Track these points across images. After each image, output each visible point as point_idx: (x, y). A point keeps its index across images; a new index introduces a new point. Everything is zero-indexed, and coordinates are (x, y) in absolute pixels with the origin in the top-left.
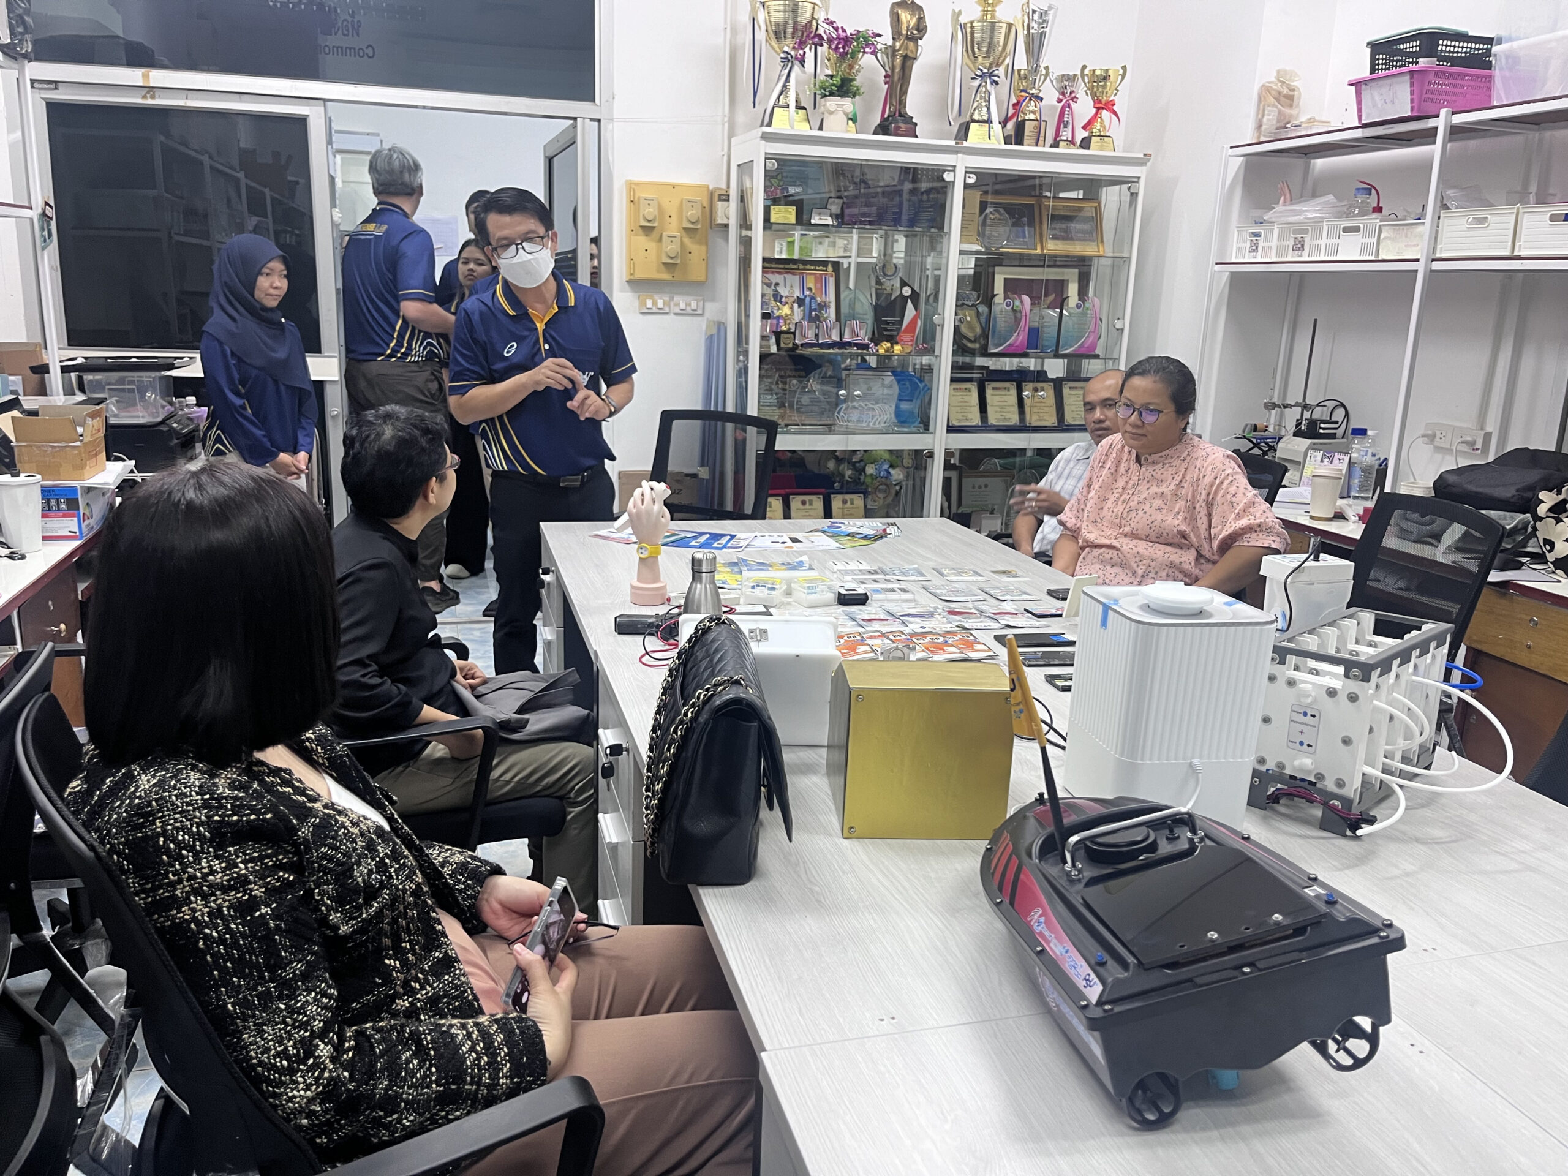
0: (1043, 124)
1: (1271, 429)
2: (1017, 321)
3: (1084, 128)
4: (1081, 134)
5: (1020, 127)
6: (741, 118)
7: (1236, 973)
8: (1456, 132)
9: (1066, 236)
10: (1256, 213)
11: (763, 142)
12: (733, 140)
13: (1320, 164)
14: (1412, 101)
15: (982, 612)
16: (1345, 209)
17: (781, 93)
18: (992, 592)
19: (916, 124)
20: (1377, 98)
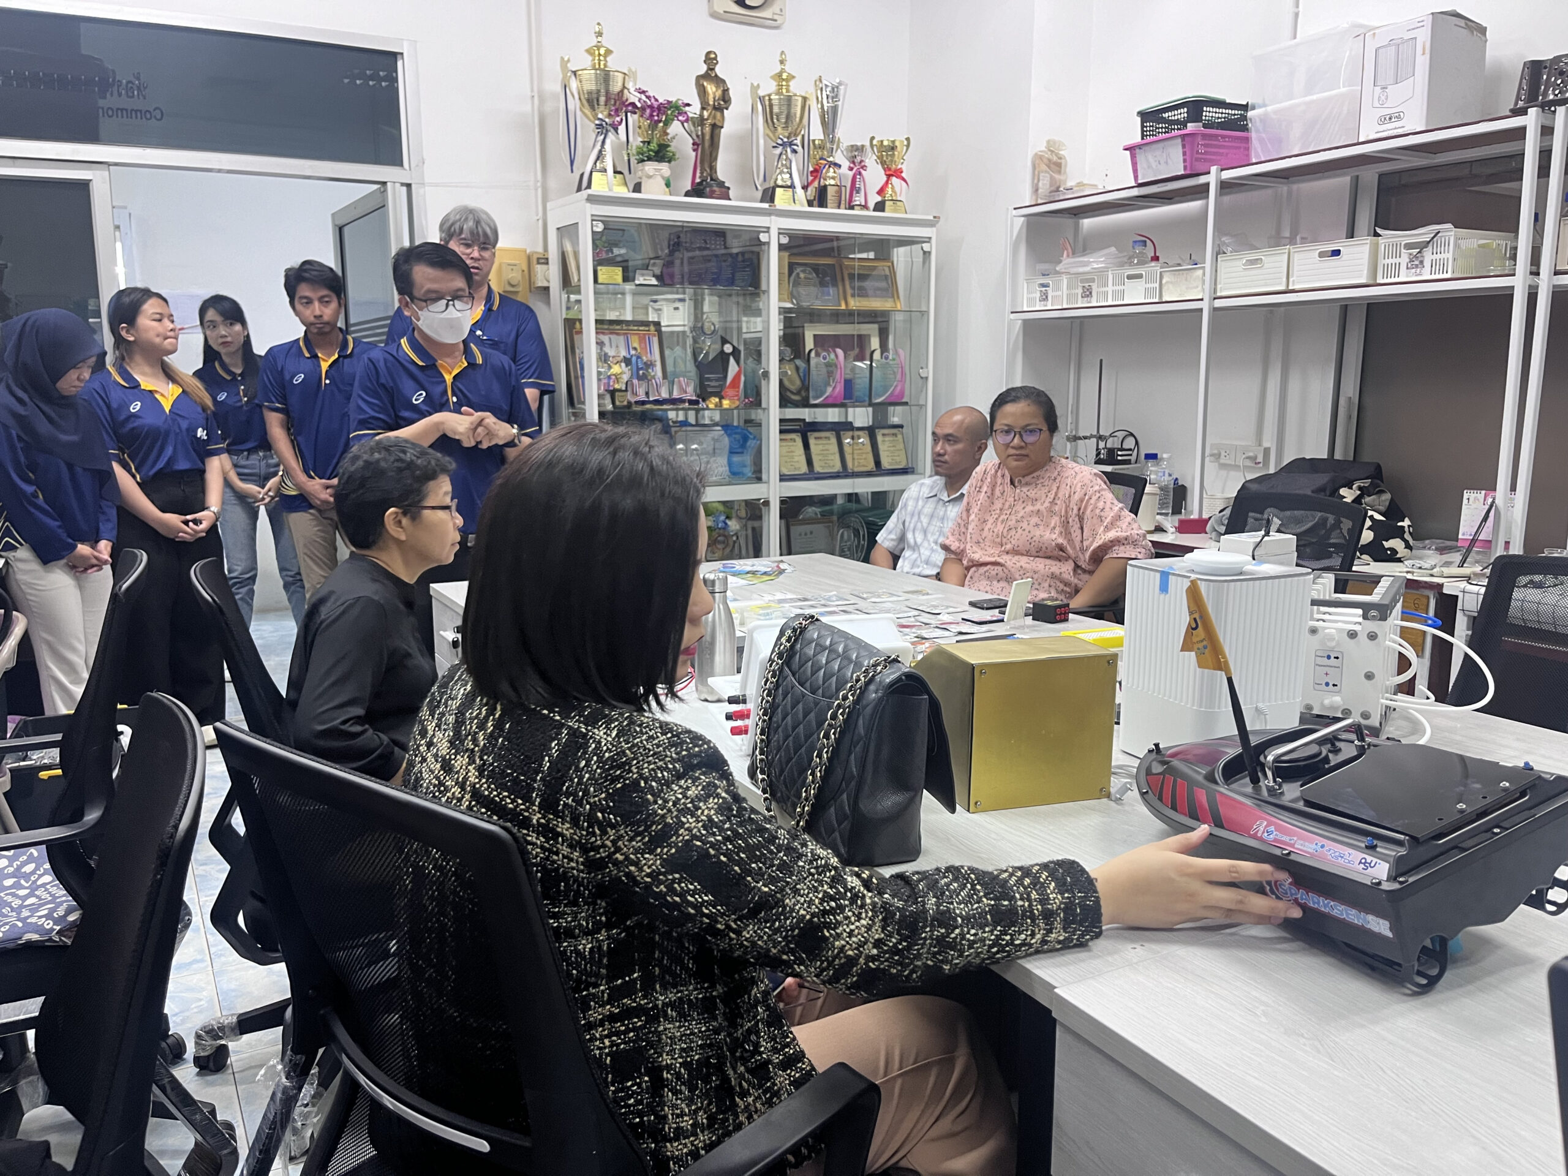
0: (841, 189)
2: (830, 374)
3: (878, 193)
4: (876, 199)
5: (822, 192)
6: (552, 184)
7: (1489, 835)
8: (1225, 186)
9: (862, 293)
10: (1044, 267)
11: (588, 205)
12: (549, 205)
13: (1087, 223)
14: (1185, 161)
16: (1125, 260)
17: (598, 159)
18: (921, 609)
19: (729, 188)
20: (1151, 159)
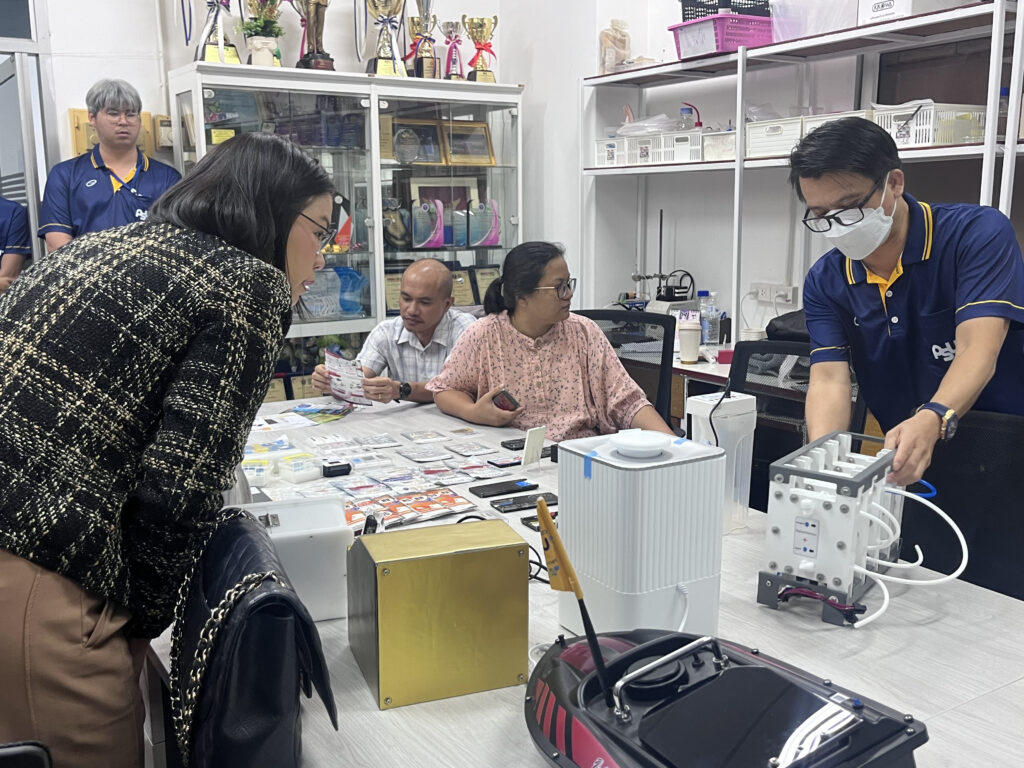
0: (437, 61)
1: (638, 296)
2: (433, 221)
3: (471, 64)
4: (468, 70)
5: (419, 63)
6: (174, 54)
8: (751, 64)
9: (464, 151)
10: (610, 130)
11: (199, 74)
12: (169, 73)
13: (650, 91)
14: (717, 41)
15: (453, 468)
16: (675, 125)
17: (211, 32)
18: (456, 450)
19: (332, 60)
20: (691, 40)
